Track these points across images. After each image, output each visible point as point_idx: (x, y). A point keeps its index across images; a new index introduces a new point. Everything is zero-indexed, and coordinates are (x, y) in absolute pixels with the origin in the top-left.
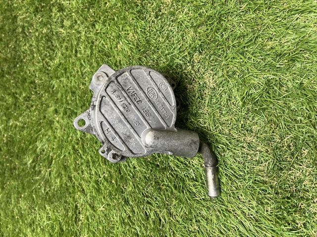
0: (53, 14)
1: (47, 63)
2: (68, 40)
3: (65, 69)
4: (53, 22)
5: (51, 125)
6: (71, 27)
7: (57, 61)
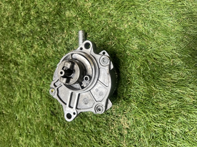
0: (11, 67)
1: (10, 100)
2: (24, 87)
3: (24, 106)
4: (11, 72)
5: (17, 142)
6: (25, 77)
7: (17, 99)
